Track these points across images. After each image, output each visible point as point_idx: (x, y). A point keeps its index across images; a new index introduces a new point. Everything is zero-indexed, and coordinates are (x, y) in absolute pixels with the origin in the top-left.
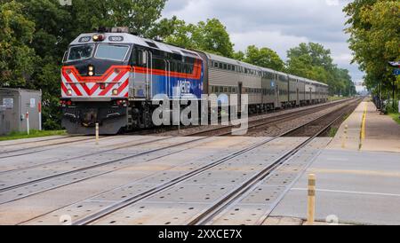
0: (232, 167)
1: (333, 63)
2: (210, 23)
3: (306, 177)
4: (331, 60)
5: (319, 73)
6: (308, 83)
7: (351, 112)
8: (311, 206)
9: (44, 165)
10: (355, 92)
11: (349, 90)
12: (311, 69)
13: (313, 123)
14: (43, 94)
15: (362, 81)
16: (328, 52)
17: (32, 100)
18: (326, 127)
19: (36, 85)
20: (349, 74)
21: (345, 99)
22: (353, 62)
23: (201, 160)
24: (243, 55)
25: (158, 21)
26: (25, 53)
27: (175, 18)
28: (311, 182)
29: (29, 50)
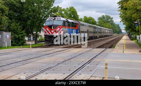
0: (78, 59)
1: (114, 22)
2: (70, 8)
3: (105, 62)
4: (113, 21)
5: (109, 26)
6: (107, 30)
7: (120, 40)
8: (106, 73)
9: (12, 58)
10: (122, 32)
11: (120, 32)
12: (106, 24)
13: (107, 44)
14: (12, 33)
15: (124, 29)
16: (112, 18)
17: (8, 36)
18: (111, 45)
19: (9, 30)
20: (119, 26)
21: (118, 35)
22: (121, 22)
23: (67, 57)
24: (82, 19)
25: (52, 7)
26: (5, 19)
27: (58, 6)
28: (106, 64)
29: (6, 18)
